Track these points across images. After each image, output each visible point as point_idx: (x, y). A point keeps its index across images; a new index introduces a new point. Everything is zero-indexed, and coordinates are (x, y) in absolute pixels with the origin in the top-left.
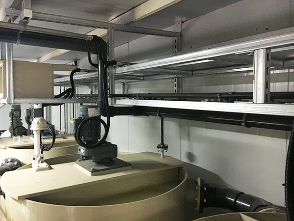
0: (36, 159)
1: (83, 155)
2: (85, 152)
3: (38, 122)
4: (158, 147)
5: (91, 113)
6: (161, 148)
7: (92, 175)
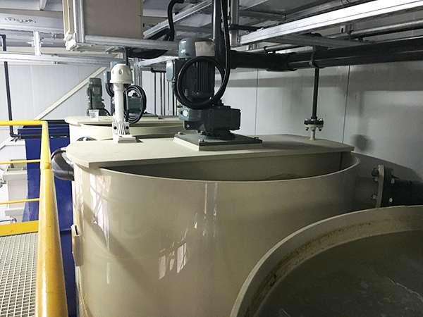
0: (119, 128)
1: (187, 120)
2: (190, 114)
3: (120, 71)
4: (306, 123)
5: (200, 49)
6: (311, 123)
7: (200, 150)
